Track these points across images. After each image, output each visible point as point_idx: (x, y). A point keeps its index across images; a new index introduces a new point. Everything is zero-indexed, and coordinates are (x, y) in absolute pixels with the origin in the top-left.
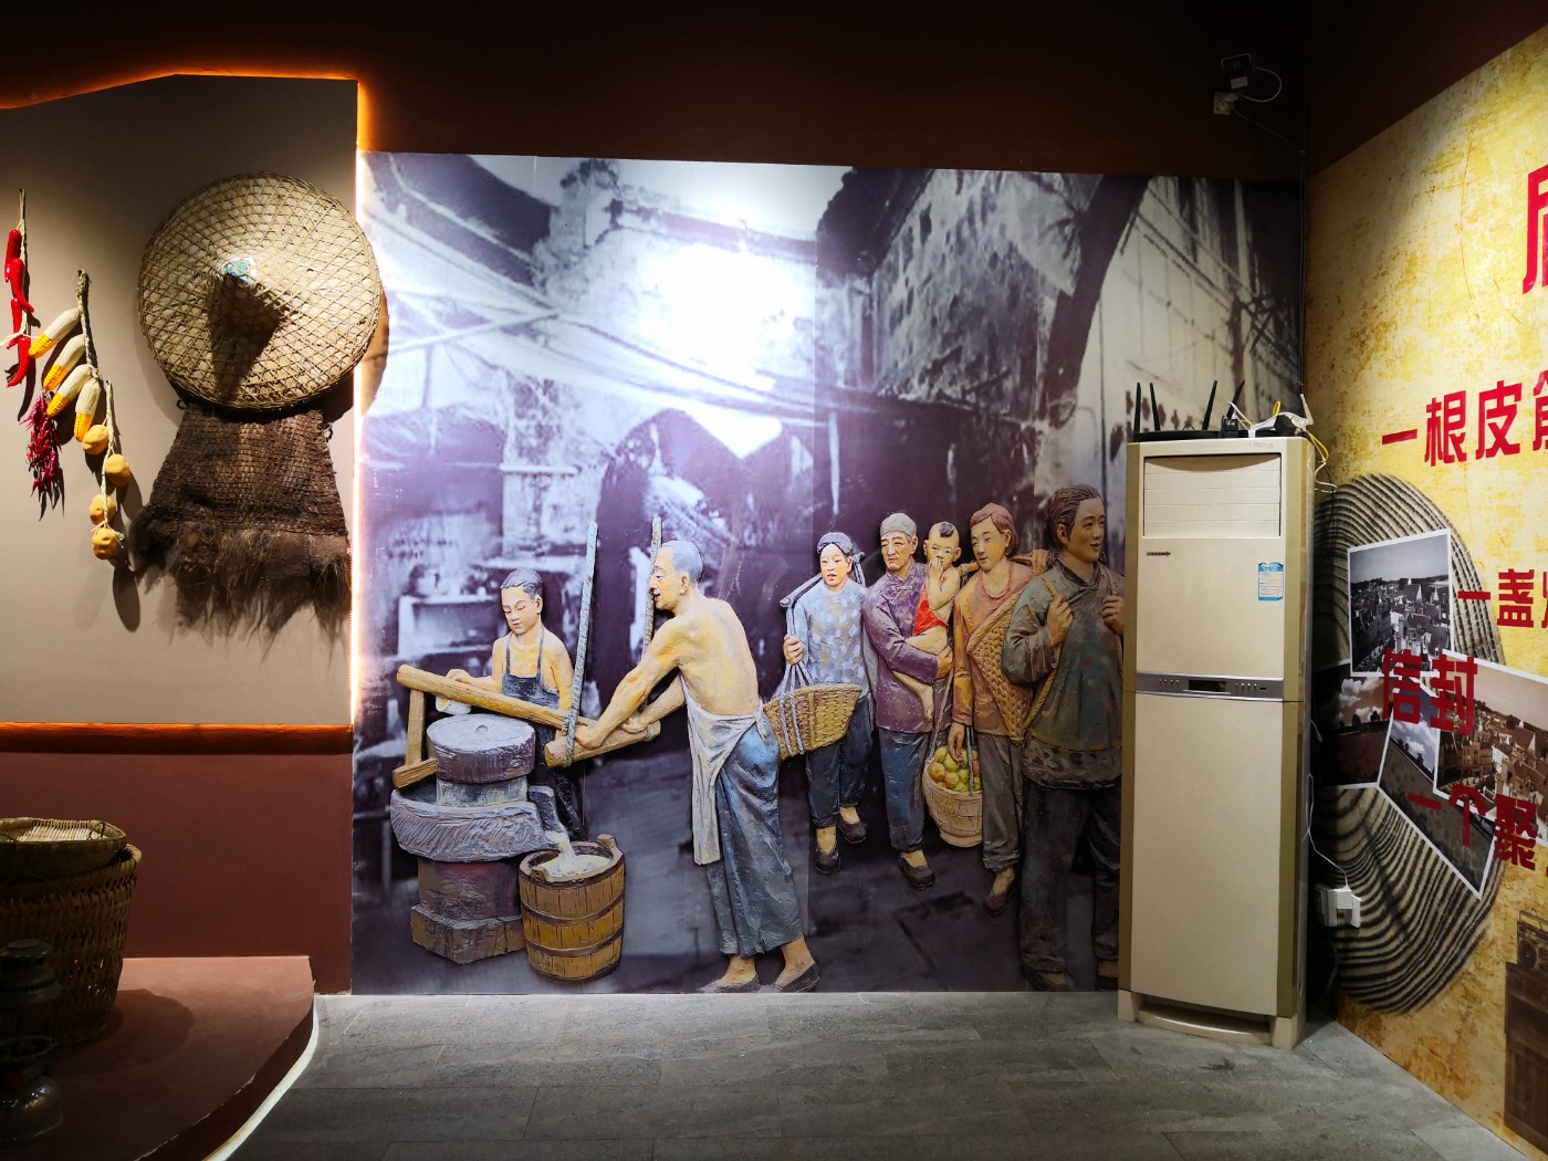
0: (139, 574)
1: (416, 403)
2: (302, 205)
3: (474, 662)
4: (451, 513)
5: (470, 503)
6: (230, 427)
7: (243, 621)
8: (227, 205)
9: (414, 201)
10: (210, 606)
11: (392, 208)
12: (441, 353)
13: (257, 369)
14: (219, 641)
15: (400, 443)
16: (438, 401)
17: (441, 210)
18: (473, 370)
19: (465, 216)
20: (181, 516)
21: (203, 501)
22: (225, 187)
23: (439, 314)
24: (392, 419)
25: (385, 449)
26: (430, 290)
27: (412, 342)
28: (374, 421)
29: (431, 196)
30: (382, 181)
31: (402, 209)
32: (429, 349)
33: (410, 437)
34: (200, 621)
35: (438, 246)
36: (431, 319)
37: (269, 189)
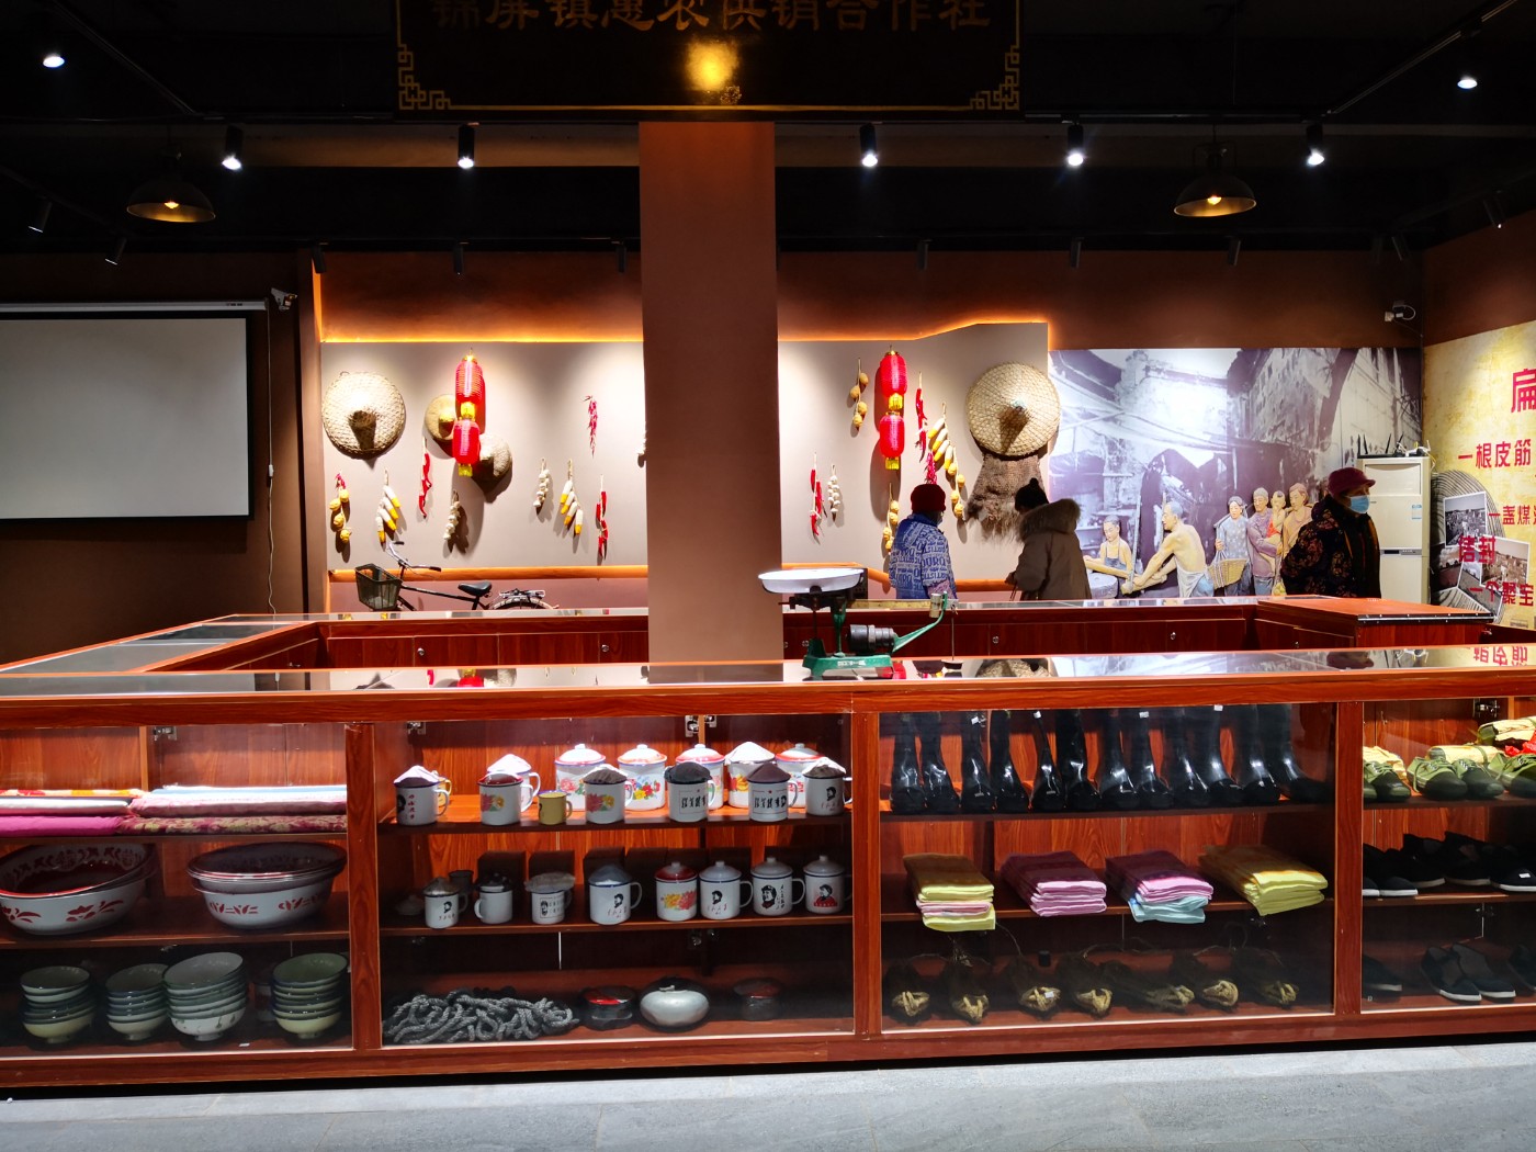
0: (966, 521)
1: (1069, 450)
2: (1031, 374)
3: (1093, 553)
4: (1084, 493)
5: (1091, 489)
6: (1004, 463)
7: (1006, 538)
8: (1002, 376)
9: (1068, 369)
10: (994, 532)
11: (1060, 373)
12: (1079, 429)
13: (1017, 440)
14: (997, 546)
15: (1063, 466)
16: (1078, 450)
17: (1079, 372)
18: (1092, 436)
19: (1088, 375)
20: (985, 498)
21: (994, 492)
22: (1000, 368)
23: (1079, 414)
24: (1060, 457)
25: (1058, 469)
26: (1075, 405)
27: (1068, 426)
28: (1054, 458)
29: (1075, 367)
30: (1056, 363)
31: (1064, 373)
32: (1075, 428)
33: (1068, 464)
34: (990, 539)
35: (1078, 387)
36: (1076, 417)
37: (1017, 368)
